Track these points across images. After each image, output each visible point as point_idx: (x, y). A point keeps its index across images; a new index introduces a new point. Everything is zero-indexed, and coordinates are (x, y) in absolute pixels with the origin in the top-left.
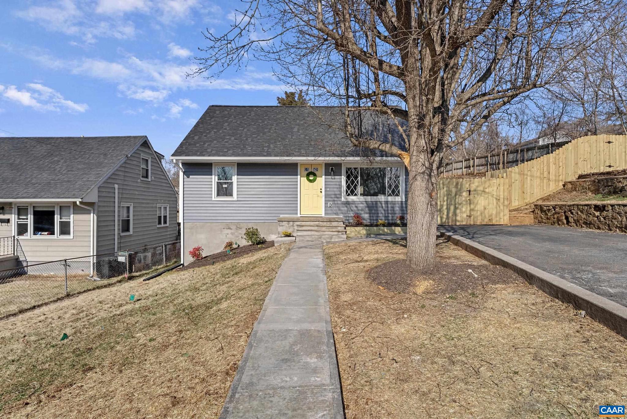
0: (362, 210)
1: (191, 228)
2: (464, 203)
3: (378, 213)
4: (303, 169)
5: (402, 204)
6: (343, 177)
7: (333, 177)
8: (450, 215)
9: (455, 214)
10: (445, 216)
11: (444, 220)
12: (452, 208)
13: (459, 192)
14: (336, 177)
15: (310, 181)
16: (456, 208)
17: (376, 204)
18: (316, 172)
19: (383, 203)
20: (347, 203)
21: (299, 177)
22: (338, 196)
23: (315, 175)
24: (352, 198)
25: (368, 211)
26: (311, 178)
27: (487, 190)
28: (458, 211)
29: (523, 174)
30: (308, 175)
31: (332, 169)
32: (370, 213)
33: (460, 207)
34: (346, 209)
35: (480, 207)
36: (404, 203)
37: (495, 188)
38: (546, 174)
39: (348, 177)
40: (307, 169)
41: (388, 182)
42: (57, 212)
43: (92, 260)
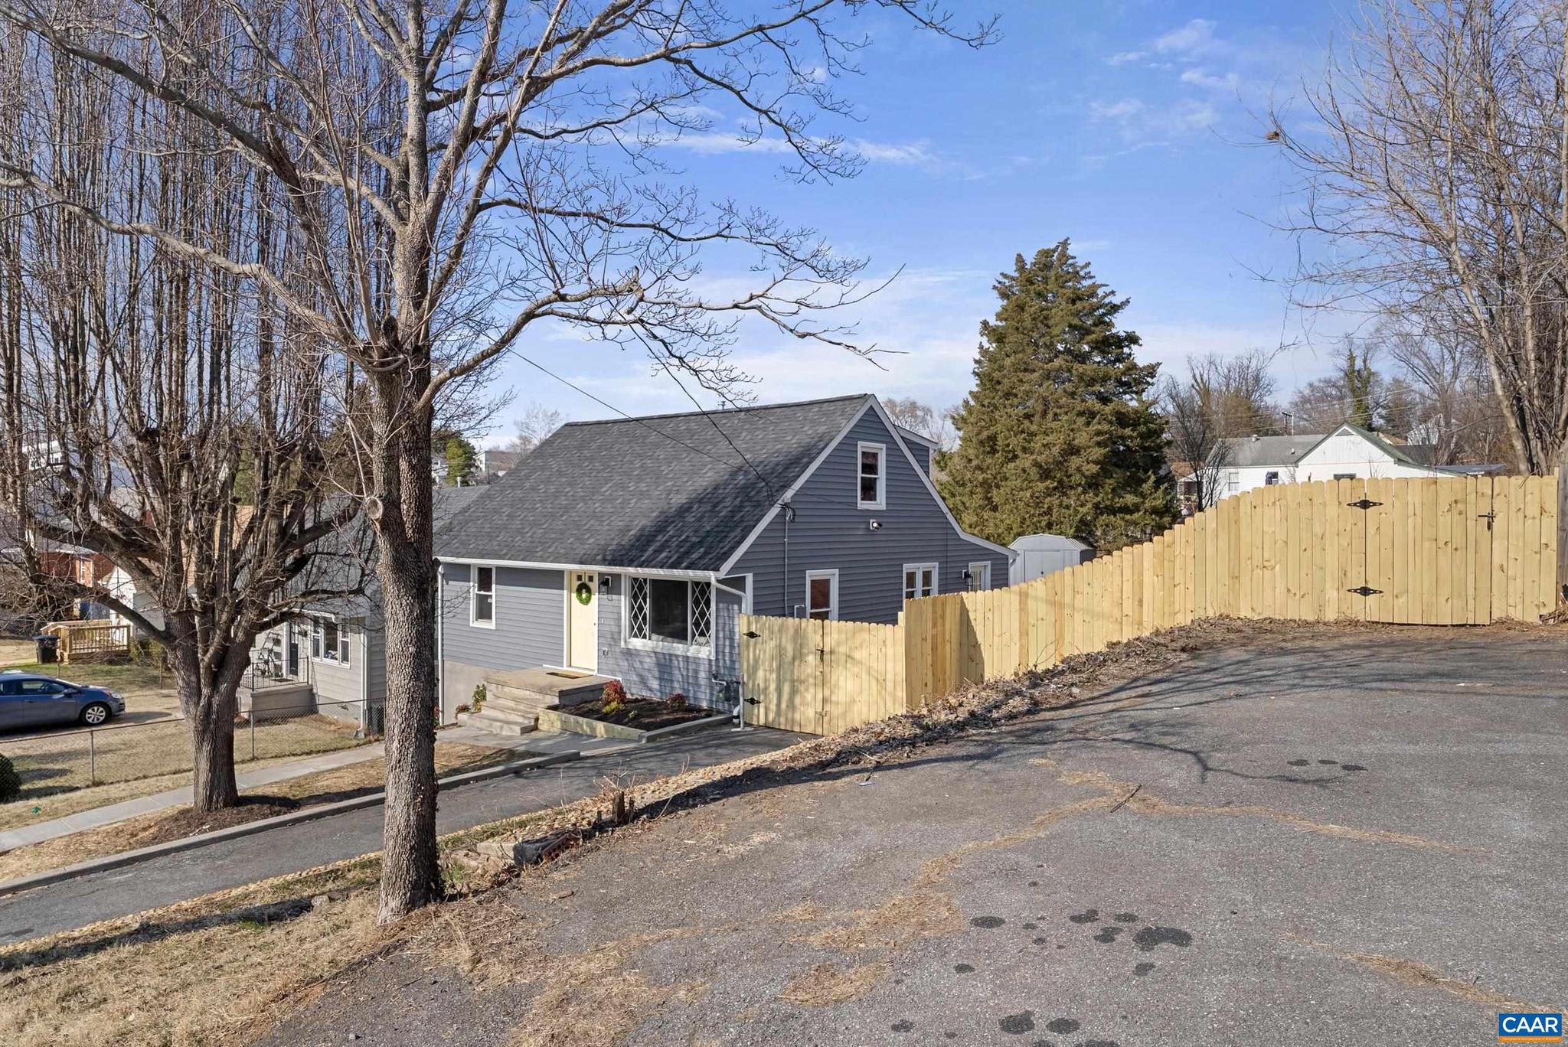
0: (649, 670)
1: (450, 671)
2: (811, 681)
3: (672, 681)
4: (573, 581)
5: (710, 665)
6: (623, 597)
7: (610, 597)
8: (783, 706)
9: (792, 706)
10: (773, 707)
11: (771, 717)
12: (786, 688)
13: (799, 656)
14: (614, 597)
16: (794, 692)
17: (671, 660)
19: (681, 659)
20: (629, 653)
21: (566, 592)
22: (615, 638)
24: (637, 643)
25: (657, 674)
26: (584, 596)
27: (857, 655)
28: (797, 700)
30: (579, 590)
31: (607, 580)
32: (661, 679)
33: (802, 688)
34: (626, 664)
35: (840, 696)
36: (713, 663)
37: (874, 651)
39: (635, 597)
40: (579, 578)
41: (694, 613)
42: (340, 627)
43: (362, 706)
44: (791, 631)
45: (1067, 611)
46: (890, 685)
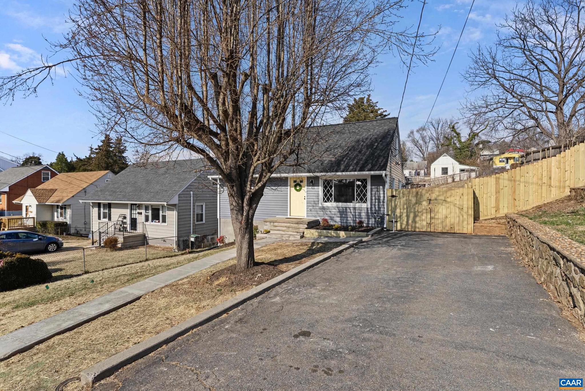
0: (335, 214)
1: (224, 223)
2: (424, 211)
3: (347, 217)
4: (292, 182)
5: (367, 210)
6: (320, 187)
7: (313, 187)
8: (410, 222)
9: (414, 221)
10: (405, 223)
11: (403, 226)
12: (412, 215)
13: (418, 202)
14: (315, 187)
15: (297, 190)
16: (415, 216)
17: (346, 210)
18: (301, 184)
19: (352, 209)
20: (323, 208)
21: (289, 187)
22: (316, 203)
23: (300, 186)
24: (328, 204)
25: (339, 215)
26: (298, 188)
27: (449, 200)
28: (417, 219)
29: (515, 181)
30: (295, 186)
31: (312, 181)
32: (341, 217)
33: (420, 214)
34: (322, 213)
35: (440, 216)
36: (369, 209)
37: (458, 198)
38: (545, 180)
39: (325, 187)
40: (295, 181)
41: (357, 191)
42: (161, 209)
43: (175, 239)
44: (414, 194)
45: (517, 183)
46: (465, 210)
